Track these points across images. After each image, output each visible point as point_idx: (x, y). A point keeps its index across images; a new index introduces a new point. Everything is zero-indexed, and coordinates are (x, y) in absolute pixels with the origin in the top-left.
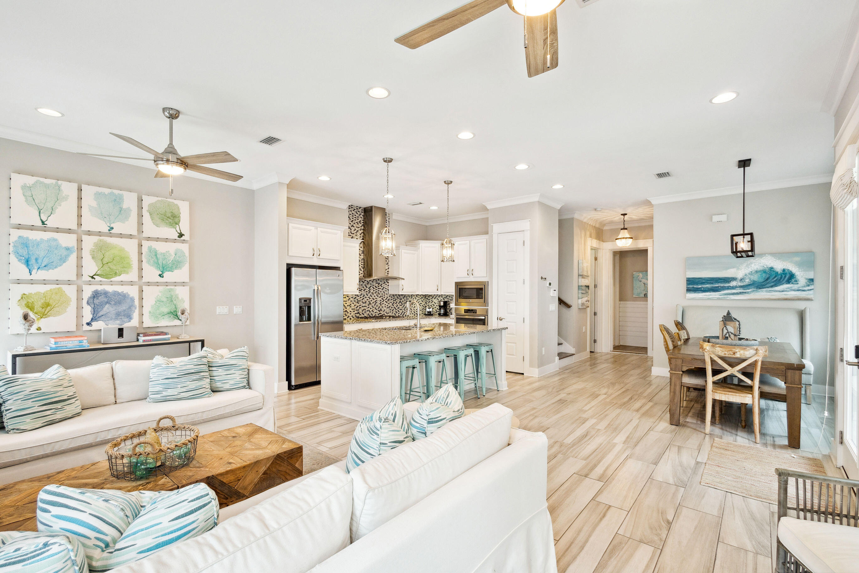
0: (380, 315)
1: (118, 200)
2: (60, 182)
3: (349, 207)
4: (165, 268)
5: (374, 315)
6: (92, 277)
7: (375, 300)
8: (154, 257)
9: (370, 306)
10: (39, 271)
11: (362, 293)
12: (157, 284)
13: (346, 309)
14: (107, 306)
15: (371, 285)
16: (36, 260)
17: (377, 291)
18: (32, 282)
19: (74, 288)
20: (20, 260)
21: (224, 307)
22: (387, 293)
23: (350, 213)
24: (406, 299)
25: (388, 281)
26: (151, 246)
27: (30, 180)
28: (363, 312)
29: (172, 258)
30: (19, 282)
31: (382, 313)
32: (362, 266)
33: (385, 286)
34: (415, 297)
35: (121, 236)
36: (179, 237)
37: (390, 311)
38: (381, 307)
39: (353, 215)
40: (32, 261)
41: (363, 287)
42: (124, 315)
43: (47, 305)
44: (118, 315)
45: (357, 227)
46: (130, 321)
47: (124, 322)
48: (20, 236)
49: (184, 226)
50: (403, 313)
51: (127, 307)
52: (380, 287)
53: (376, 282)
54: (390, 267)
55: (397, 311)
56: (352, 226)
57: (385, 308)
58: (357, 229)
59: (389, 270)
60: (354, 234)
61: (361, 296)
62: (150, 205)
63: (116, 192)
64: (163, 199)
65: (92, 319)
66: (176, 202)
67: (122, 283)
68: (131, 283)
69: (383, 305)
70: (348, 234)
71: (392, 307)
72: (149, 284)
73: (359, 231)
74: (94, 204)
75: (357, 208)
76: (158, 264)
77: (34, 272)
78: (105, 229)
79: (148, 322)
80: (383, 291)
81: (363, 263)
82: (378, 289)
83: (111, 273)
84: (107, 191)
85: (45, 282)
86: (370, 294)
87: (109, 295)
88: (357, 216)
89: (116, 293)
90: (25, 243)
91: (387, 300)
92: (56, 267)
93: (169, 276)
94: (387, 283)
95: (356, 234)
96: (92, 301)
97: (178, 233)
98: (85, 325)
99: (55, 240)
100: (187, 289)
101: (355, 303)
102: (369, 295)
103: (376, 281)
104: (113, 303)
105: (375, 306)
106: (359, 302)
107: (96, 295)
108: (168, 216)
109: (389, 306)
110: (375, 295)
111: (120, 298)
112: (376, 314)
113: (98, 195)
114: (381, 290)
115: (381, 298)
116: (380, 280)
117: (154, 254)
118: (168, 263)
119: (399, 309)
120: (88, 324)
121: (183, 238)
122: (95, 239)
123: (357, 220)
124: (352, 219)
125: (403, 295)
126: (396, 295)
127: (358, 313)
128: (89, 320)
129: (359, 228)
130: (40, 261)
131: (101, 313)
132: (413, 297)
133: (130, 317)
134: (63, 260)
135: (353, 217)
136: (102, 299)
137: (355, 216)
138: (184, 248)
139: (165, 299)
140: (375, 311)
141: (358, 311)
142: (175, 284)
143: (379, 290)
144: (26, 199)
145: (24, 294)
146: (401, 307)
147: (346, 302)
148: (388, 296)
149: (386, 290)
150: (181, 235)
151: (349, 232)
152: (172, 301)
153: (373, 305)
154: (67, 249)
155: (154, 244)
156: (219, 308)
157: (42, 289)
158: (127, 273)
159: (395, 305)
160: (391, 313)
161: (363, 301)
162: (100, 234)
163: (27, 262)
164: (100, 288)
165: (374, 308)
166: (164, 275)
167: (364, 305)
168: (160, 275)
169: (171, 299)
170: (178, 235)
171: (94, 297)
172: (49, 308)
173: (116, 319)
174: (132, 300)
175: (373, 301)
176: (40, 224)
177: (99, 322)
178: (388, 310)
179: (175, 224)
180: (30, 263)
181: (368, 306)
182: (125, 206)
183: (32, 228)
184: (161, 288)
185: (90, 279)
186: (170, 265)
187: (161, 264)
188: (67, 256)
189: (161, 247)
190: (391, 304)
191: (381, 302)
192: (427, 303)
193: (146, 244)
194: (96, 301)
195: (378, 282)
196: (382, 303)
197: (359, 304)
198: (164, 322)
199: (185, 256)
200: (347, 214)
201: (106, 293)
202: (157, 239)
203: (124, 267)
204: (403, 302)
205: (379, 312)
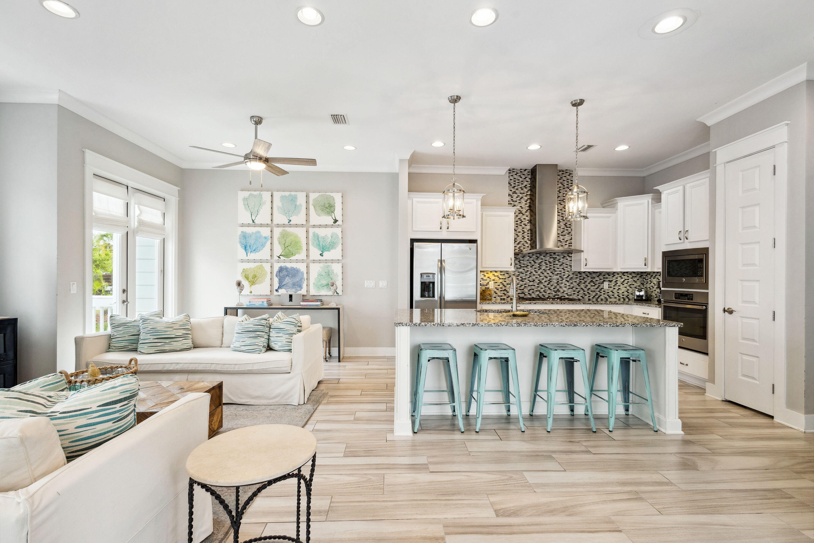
0: (556, 296)
1: (293, 199)
2: (262, 192)
3: (509, 172)
4: (324, 248)
5: (547, 296)
6: (279, 257)
7: (549, 278)
8: (317, 240)
9: (542, 286)
10: (251, 253)
11: (528, 270)
12: (320, 261)
13: (505, 288)
14: (287, 278)
15: (541, 260)
16: (250, 246)
17: (551, 267)
18: (248, 261)
19: (269, 265)
20: (242, 247)
21: (371, 281)
22: (569, 270)
23: (512, 178)
24: (602, 278)
25: (570, 255)
26: (315, 232)
27: (246, 194)
28: (531, 292)
29: (329, 240)
30: (242, 261)
31: (560, 295)
32: (528, 238)
33: (565, 261)
34: (620, 275)
35: (296, 226)
36: (334, 223)
37: (574, 292)
38: (558, 287)
39: (515, 180)
40: (248, 248)
41: (530, 263)
42: (298, 285)
43: (255, 276)
44: (294, 285)
45: (520, 193)
46: (301, 290)
47: (297, 290)
48: (242, 232)
49: (338, 214)
50: (597, 297)
51: (299, 279)
52: (557, 262)
53: (551, 257)
54: (573, 237)
55: (586, 293)
56: (515, 192)
57: (565, 289)
58: (521, 195)
59: (573, 241)
60: (516, 201)
61: (527, 274)
62: (315, 200)
63: (293, 193)
64: (322, 193)
65: (279, 287)
66: (332, 194)
67: (297, 261)
68: (303, 261)
69: (562, 285)
70: (508, 202)
71: (578, 287)
72: (314, 261)
73: (524, 197)
74: (280, 204)
75: (521, 171)
76: (319, 245)
77: (249, 254)
78: (286, 222)
79: (313, 292)
80: (562, 267)
81: (529, 235)
82: (554, 264)
83: (289, 254)
84: (287, 194)
85: (255, 261)
86: (541, 271)
87: (288, 269)
88: (521, 179)
89: (293, 269)
90: (244, 236)
91: (568, 279)
92: (260, 251)
93: (327, 255)
94: (568, 258)
95: (519, 201)
96: (278, 274)
97: (334, 220)
98: (275, 291)
99: (259, 232)
100: (340, 265)
101: (519, 281)
102: (539, 272)
103: (550, 255)
104: (291, 276)
105: (549, 286)
106: (523, 280)
107: (281, 270)
108: (326, 207)
109: (572, 286)
110: (549, 272)
111: (294, 273)
112: (550, 295)
113: (283, 198)
114: (558, 266)
115: (558, 277)
116: (557, 254)
117: (317, 237)
118: (326, 244)
119: (589, 291)
120: (277, 290)
121: (337, 223)
122: (280, 229)
123: (520, 185)
124: (514, 185)
125: (597, 272)
126: (584, 272)
127: (523, 293)
128: (277, 288)
129: (524, 193)
130: (251, 247)
131: (284, 283)
132: (617, 276)
133: (301, 287)
134: (263, 245)
135: (514, 182)
136: (284, 273)
137: (518, 181)
138: (338, 231)
139: (324, 274)
140: (549, 291)
141: (523, 291)
142: (332, 261)
143: (555, 266)
144: (245, 207)
145: (244, 269)
146: (592, 288)
147: (505, 280)
148: (571, 274)
149: (566, 266)
150: (336, 221)
151: (510, 200)
152: (329, 275)
153: (546, 284)
154: (265, 238)
155: (317, 230)
156: (367, 282)
157: (252, 265)
158: (300, 254)
159: (582, 286)
160: (576, 295)
161: (529, 279)
162: (284, 226)
163: (245, 248)
164: (283, 265)
165: (547, 288)
166: (324, 254)
167: (531, 283)
168: (321, 255)
169: (328, 274)
170: (334, 221)
171: (280, 271)
172: (256, 278)
173: (293, 288)
174: (303, 273)
175: (545, 279)
176: (251, 222)
177: (283, 289)
178: (570, 292)
179: (331, 213)
180: (247, 248)
181: (538, 286)
182: (298, 204)
183: (249, 225)
184: (321, 265)
185: (278, 258)
186: (328, 246)
187: (321, 246)
188: (266, 243)
189: (322, 232)
190: (575, 284)
191: (558, 280)
192: (645, 283)
193: (311, 230)
194: (281, 274)
195: (554, 257)
196: (560, 282)
197: (524, 283)
198: (324, 292)
199: (338, 238)
200: (507, 180)
201: (286, 268)
202: (320, 226)
203: (298, 249)
204: (598, 282)
205: (555, 294)
